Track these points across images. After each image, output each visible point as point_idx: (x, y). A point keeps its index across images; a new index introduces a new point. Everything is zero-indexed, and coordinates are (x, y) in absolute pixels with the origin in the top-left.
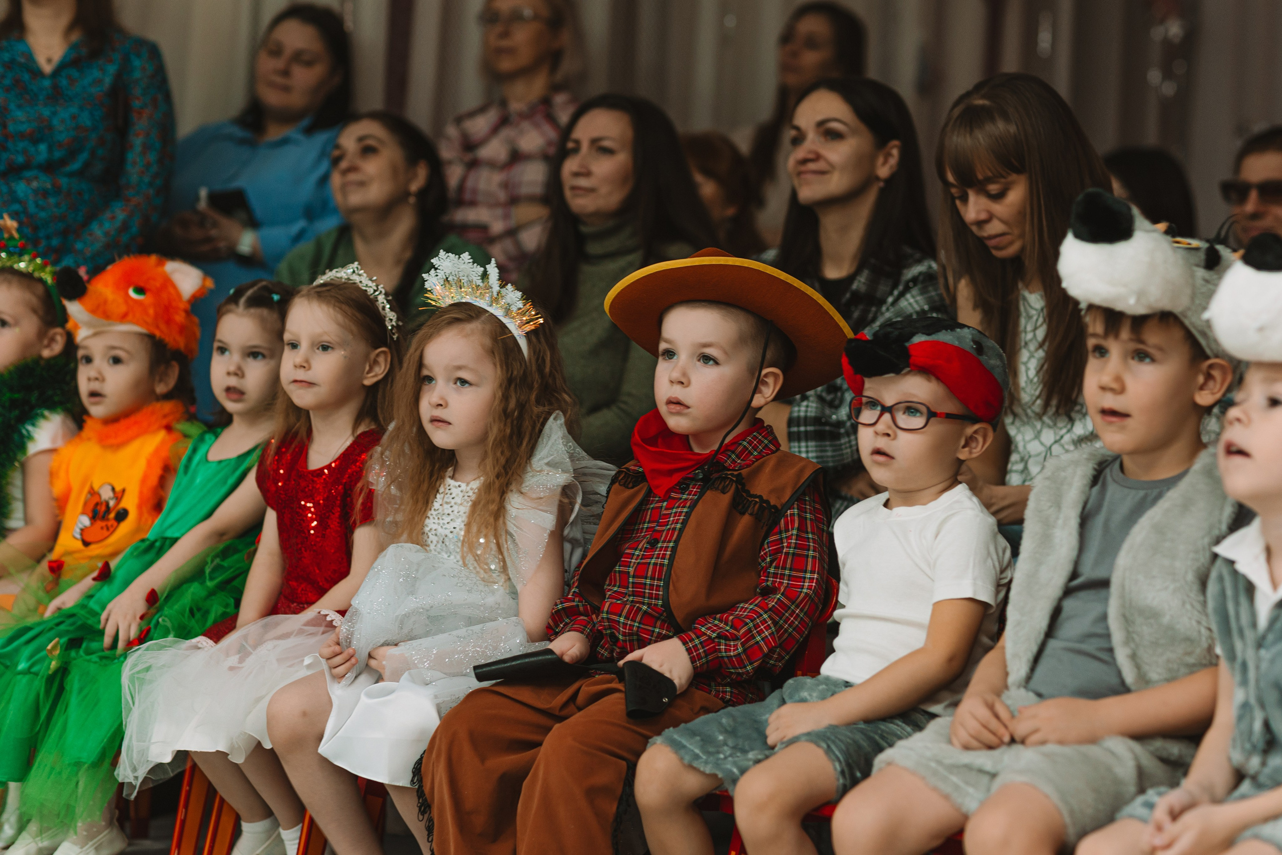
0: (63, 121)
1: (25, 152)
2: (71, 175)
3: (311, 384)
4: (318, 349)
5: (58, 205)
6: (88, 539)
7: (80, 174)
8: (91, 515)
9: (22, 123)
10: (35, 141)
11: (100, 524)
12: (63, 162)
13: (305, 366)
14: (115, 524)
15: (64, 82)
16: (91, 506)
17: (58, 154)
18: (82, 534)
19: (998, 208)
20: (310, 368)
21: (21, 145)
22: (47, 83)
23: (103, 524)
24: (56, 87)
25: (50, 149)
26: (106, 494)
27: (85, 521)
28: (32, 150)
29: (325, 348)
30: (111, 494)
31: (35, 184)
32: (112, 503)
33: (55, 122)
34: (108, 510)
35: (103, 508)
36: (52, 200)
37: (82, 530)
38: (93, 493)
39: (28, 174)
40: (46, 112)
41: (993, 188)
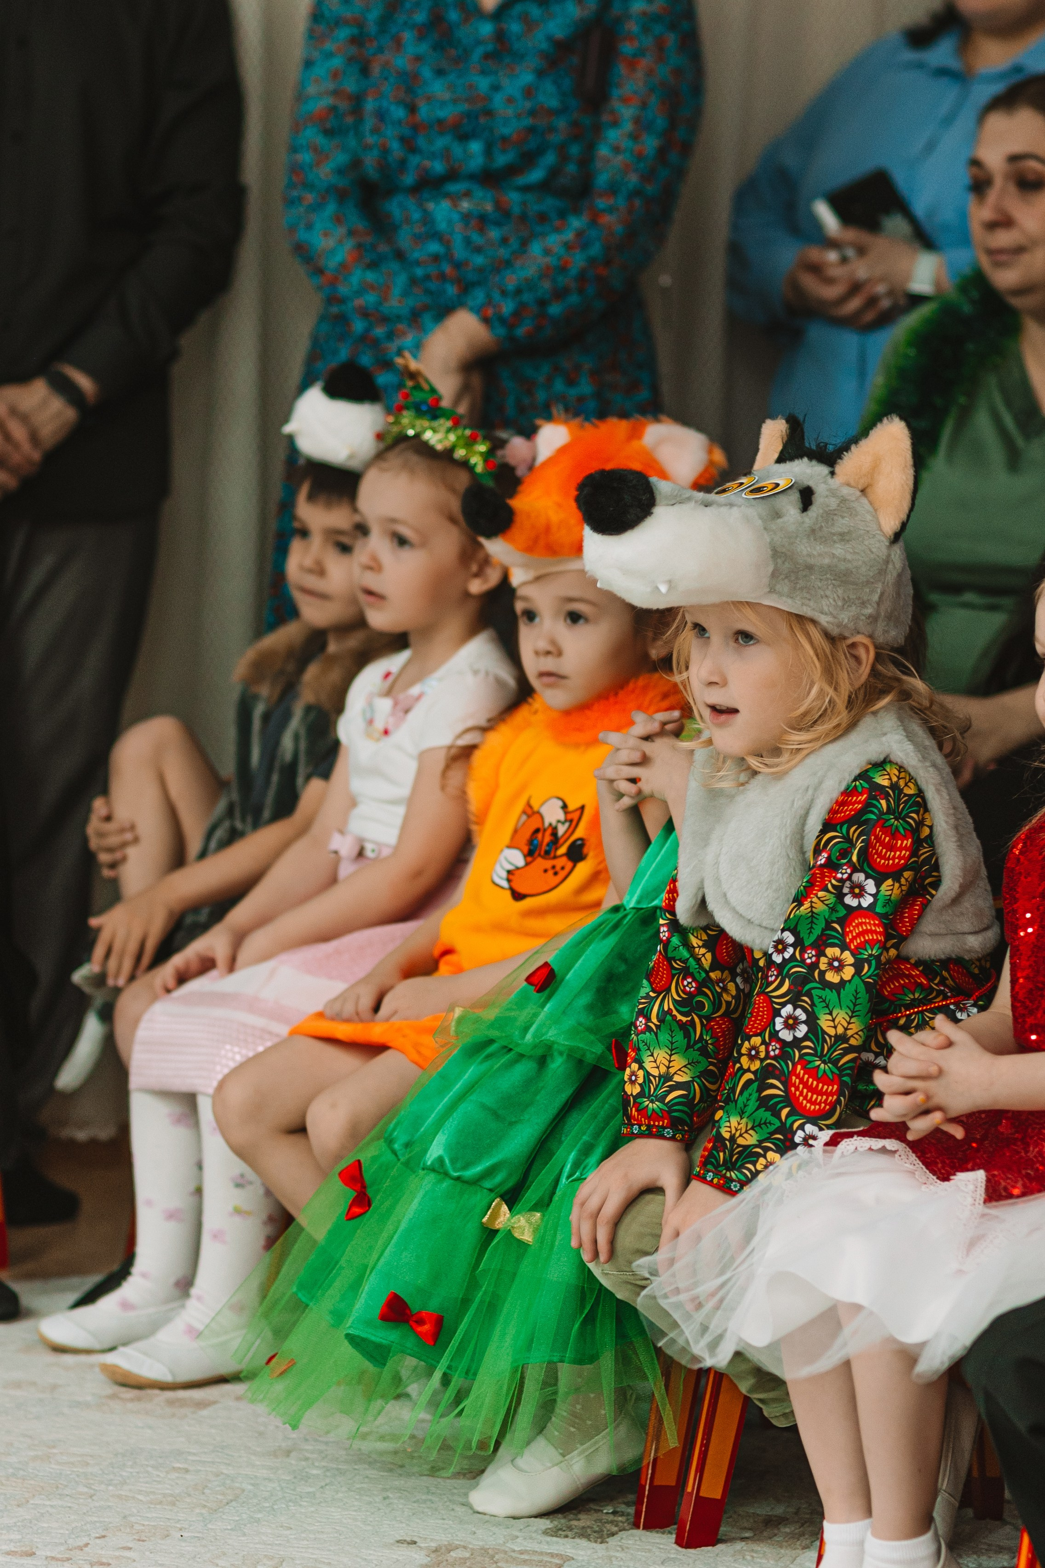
0: (510, 100)
1: (446, 154)
2: (526, 189)
5: (505, 241)
6: (521, 890)
7: (544, 187)
8: (526, 849)
9: (443, 104)
10: (464, 137)
11: (541, 863)
12: (512, 171)
14: (569, 865)
15: (515, 27)
16: (527, 834)
17: (502, 159)
18: (509, 880)
21: (441, 142)
22: (486, 29)
23: (548, 864)
24: (500, 37)
25: (488, 151)
26: (552, 814)
27: (517, 858)
28: (457, 150)
30: (561, 816)
31: (465, 205)
32: (561, 830)
33: (498, 101)
34: (555, 840)
35: (548, 838)
36: (495, 234)
37: (509, 872)
38: (530, 812)
39: (453, 188)
40: (483, 84)
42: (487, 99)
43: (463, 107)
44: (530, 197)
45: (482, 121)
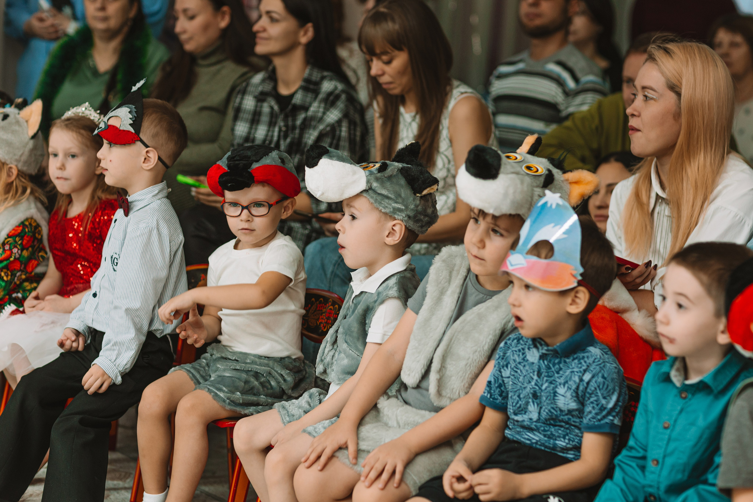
3: (66, 179)
4: (69, 157)
13: (62, 167)
19: (387, 69)
20: (65, 169)
29: (73, 156)
41: (385, 58)
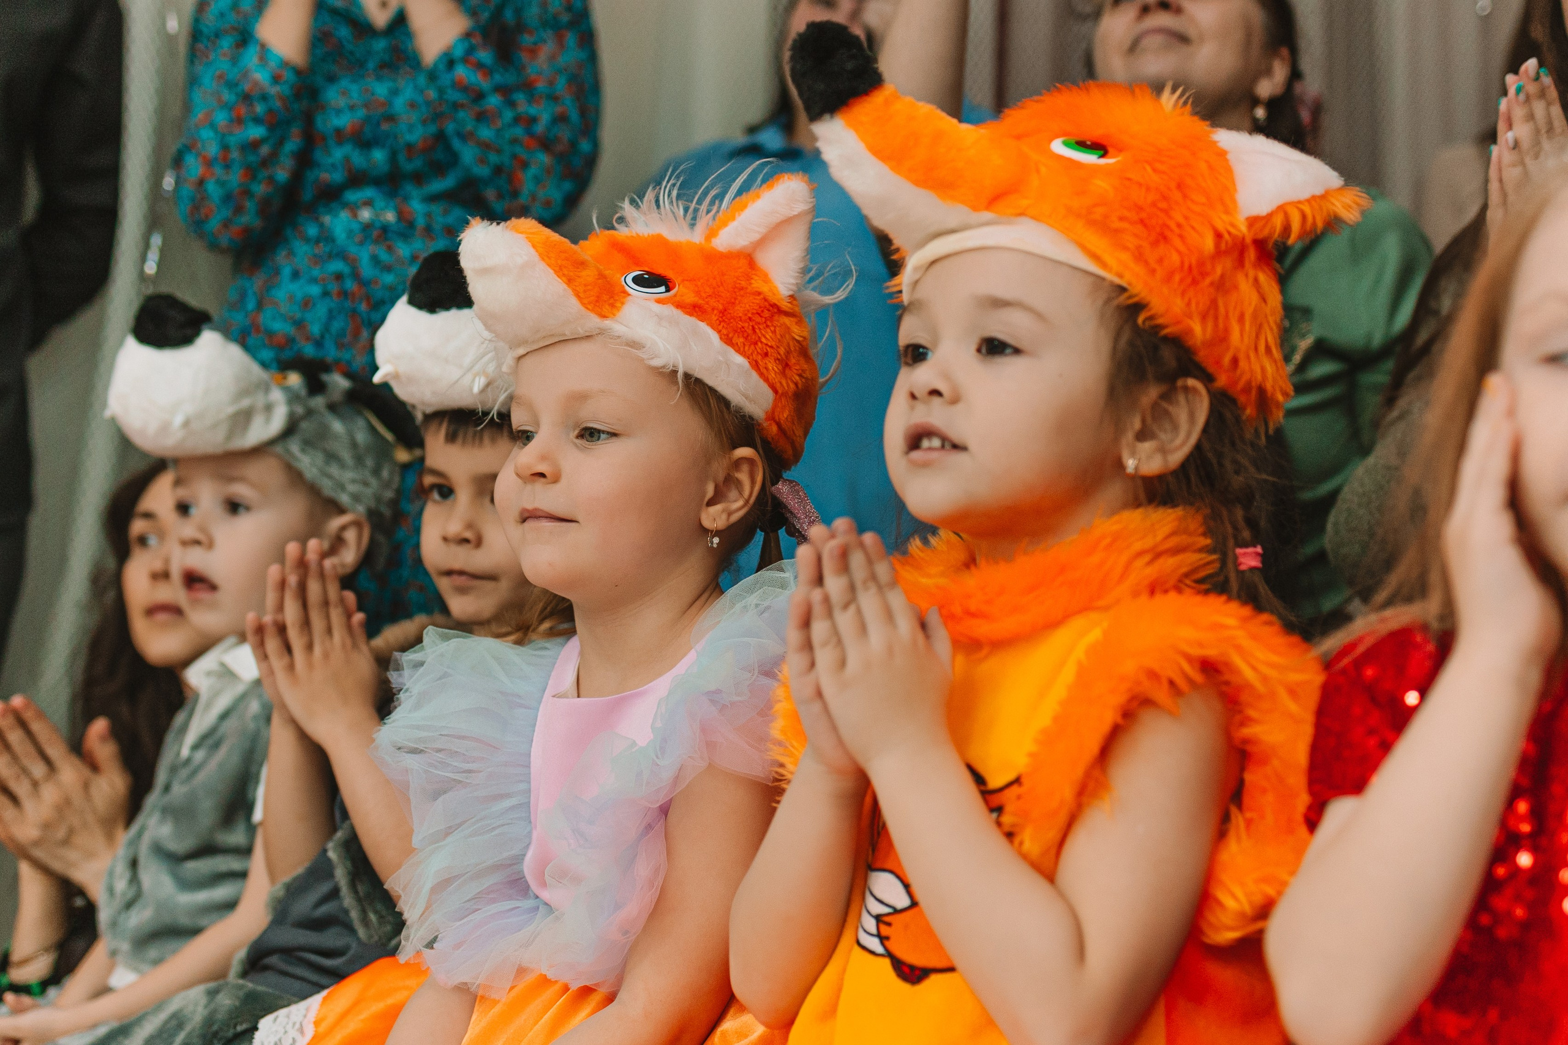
42: (387, 103)
43: (361, 113)
44: (436, 209)
45: (385, 127)
